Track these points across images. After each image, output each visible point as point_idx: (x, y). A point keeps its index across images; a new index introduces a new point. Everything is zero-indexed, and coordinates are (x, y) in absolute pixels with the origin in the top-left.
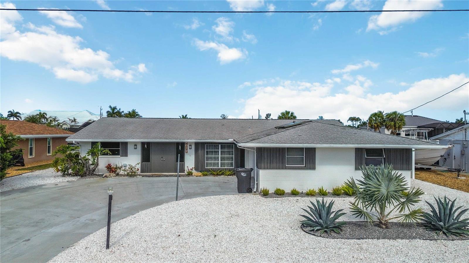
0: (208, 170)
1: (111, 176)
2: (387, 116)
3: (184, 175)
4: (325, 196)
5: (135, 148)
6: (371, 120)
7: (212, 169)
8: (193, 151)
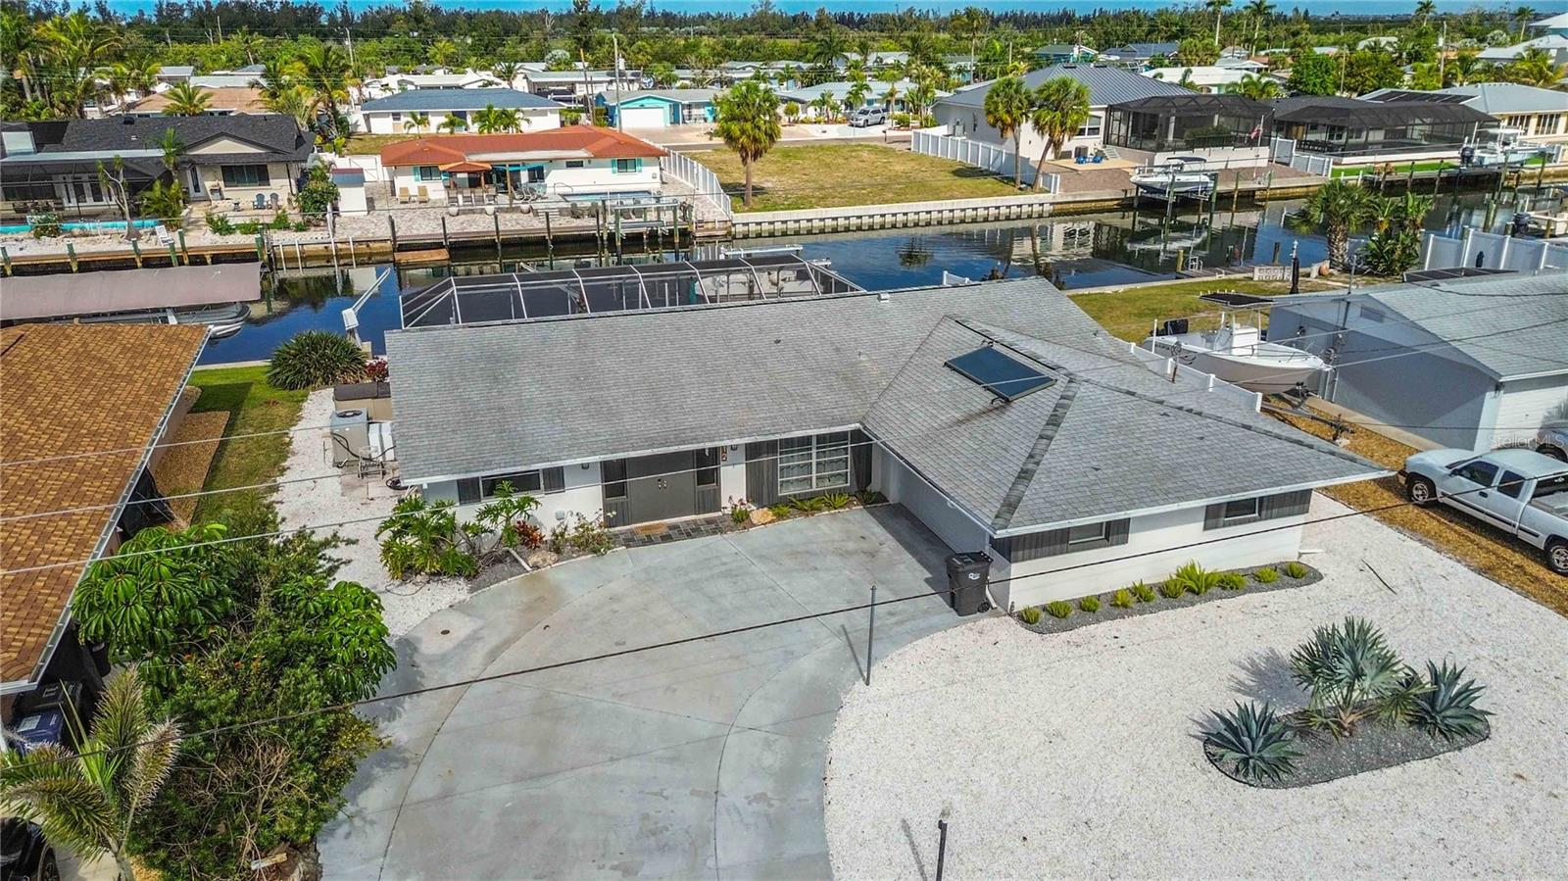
0: (785, 503)
1: (549, 561)
2: (1041, 92)
3: (722, 519)
4: (1151, 604)
5: (585, 467)
6: (996, 103)
7: (795, 496)
8: (741, 454)
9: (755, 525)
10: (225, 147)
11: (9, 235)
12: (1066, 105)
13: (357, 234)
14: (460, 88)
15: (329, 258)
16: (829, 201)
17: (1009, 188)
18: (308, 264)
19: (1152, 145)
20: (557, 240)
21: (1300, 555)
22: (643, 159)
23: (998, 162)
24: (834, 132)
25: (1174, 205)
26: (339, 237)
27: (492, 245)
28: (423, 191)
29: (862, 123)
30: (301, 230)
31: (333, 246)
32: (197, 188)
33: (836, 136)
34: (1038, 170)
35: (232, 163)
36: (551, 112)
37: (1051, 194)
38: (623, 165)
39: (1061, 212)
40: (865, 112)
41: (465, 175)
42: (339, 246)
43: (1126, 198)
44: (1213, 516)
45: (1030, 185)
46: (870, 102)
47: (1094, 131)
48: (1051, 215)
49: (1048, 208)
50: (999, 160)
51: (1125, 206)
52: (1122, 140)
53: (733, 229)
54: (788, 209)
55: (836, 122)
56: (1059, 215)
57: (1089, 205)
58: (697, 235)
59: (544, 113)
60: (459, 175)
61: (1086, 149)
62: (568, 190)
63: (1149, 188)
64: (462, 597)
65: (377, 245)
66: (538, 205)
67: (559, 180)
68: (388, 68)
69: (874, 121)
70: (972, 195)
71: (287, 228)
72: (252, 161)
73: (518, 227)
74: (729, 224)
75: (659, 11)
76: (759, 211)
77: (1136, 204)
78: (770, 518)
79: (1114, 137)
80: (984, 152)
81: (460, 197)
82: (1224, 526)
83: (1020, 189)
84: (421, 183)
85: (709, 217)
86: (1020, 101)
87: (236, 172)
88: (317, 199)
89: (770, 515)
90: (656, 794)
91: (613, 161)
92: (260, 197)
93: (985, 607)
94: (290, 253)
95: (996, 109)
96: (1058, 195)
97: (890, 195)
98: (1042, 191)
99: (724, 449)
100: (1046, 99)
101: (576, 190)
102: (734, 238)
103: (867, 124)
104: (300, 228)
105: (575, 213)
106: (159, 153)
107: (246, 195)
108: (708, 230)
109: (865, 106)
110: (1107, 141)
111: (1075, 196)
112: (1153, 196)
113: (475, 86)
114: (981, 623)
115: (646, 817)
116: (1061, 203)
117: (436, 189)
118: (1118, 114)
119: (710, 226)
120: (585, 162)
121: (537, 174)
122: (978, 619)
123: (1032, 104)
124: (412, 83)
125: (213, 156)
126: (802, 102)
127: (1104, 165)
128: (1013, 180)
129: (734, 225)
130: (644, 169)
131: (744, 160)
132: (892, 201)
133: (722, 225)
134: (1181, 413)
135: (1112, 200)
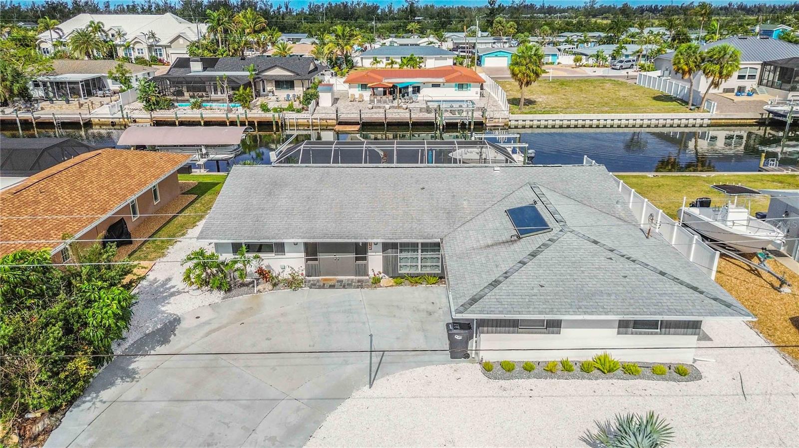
0: (402, 277)
1: (267, 290)
2: (708, 53)
3: (367, 281)
4: (570, 373)
5: (296, 244)
6: (679, 59)
7: (408, 274)
8: (380, 247)
9: (381, 287)
10: (277, 72)
11: (183, 107)
12: (724, 62)
13: (323, 116)
14: (418, 45)
15: (308, 126)
16: (568, 110)
17: (684, 108)
18: (299, 128)
19: (789, 86)
20: (414, 124)
21: (695, 361)
22: (472, 84)
23: (682, 93)
24: (600, 72)
25: (791, 125)
26: (315, 116)
27: (382, 124)
28: (361, 96)
29: (618, 67)
30: (299, 112)
31: (310, 121)
32: (264, 90)
33: (601, 74)
34: (703, 98)
35: (278, 79)
36: (450, 58)
37: (711, 113)
38: (461, 87)
39: (716, 125)
40: (621, 62)
41: (382, 89)
42: (314, 120)
43: (762, 119)
44: (624, 326)
45: (697, 106)
46: (627, 56)
47: (752, 77)
48: (708, 126)
49: (706, 122)
50: (683, 92)
51: (761, 123)
52: (770, 84)
53: (509, 123)
54: (543, 113)
55: (603, 66)
56: (713, 126)
57: (735, 121)
58: (488, 125)
59: (445, 59)
60: (379, 89)
61: (744, 88)
62: (430, 99)
63: (776, 114)
64: (217, 301)
65: (331, 121)
66: (411, 106)
67: (428, 94)
68: (391, 35)
69: (625, 67)
70: (659, 111)
71: (293, 110)
72: (288, 79)
73: (398, 116)
74: (508, 120)
75: (546, 5)
76: (526, 113)
77: (767, 123)
78: (391, 284)
79: (765, 82)
80: (677, 86)
81: (375, 99)
82: (632, 334)
83: (691, 109)
84: (361, 92)
85: (497, 115)
86: (696, 58)
87: (280, 84)
88: (310, 98)
89: (392, 281)
90: (224, 423)
91: (456, 85)
92: (288, 96)
93: (467, 356)
94: (292, 122)
95: (679, 62)
96: (715, 113)
97: (607, 109)
98: (704, 111)
99: (371, 244)
100: (711, 57)
101: (434, 99)
102: (510, 128)
103: (622, 68)
104: (299, 111)
105: (428, 110)
106: (248, 73)
107: (282, 94)
108: (495, 122)
109: (623, 58)
110: (760, 83)
111: (726, 115)
112: (779, 118)
113: (425, 44)
114: (460, 365)
115: (212, 435)
116: (716, 119)
117: (367, 94)
118: (768, 67)
119: (497, 120)
120: (442, 84)
121: (417, 90)
122: (460, 362)
123: (703, 60)
124: (396, 43)
125: (272, 76)
126: (586, 55)
127: (755, 97)
128: (687, 103)
129: (510, 121)
130: (471, 89)
131: (521, 86)
132: (606, 112)
133: (503, 120)
134: (622, 259)
135: (752, 119)
